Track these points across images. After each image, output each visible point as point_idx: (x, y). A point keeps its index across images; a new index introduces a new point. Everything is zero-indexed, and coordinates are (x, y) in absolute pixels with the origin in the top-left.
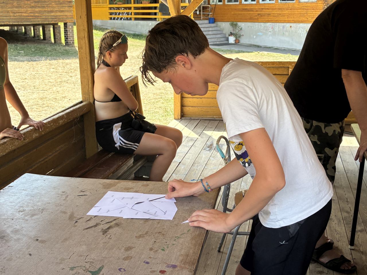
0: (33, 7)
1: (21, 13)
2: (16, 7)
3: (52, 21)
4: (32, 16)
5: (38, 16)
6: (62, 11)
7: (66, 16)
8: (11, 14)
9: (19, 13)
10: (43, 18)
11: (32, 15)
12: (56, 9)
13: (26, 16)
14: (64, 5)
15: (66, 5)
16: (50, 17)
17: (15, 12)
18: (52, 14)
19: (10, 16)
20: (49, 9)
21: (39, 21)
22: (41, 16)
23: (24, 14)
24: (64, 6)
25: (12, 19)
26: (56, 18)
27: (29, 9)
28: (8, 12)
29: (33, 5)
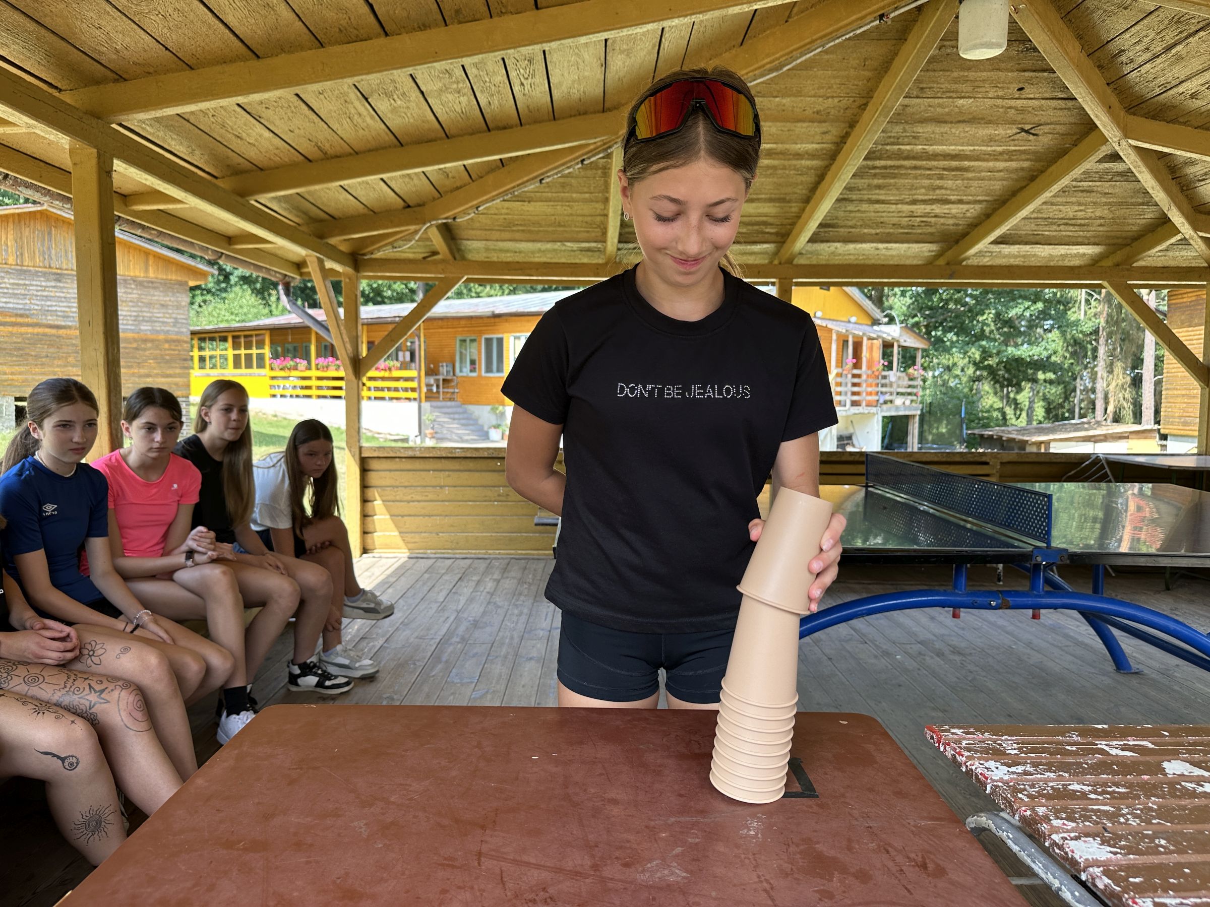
6: (169, 375)
14: (173, 365)
15: (177, 366)
24: (171, 367)
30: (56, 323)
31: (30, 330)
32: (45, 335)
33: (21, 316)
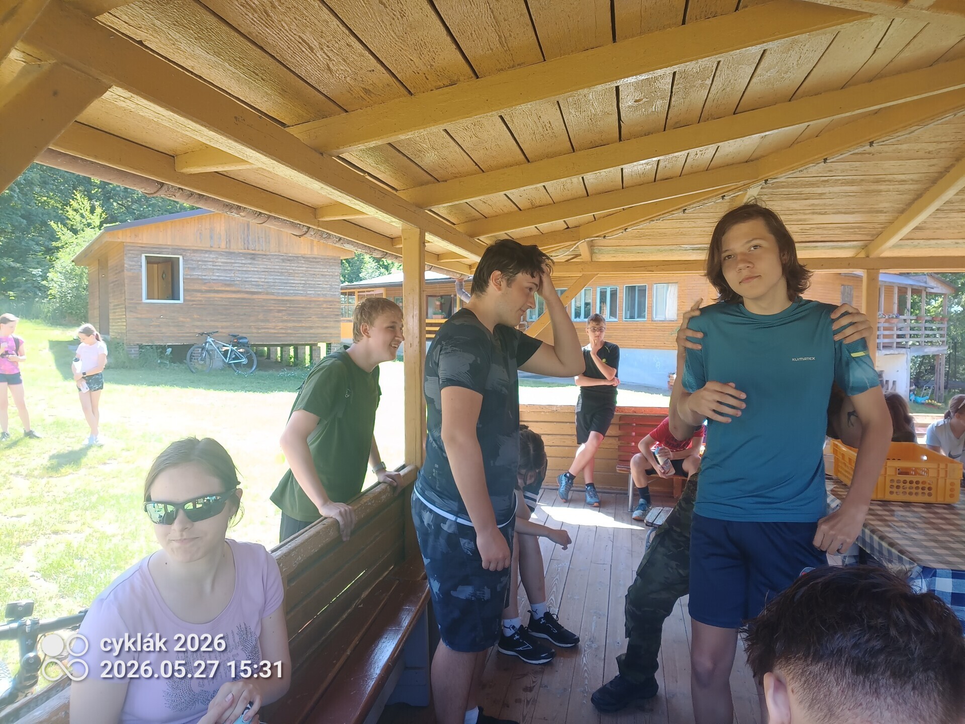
0: (285, 321)
1: (268, 328)
2: (262, 321)
3: (310, 341)
4: (283, 333)
5: (291, 334)
6: (326, 327)
7: (331, 334)
8: (255, 331)
9: (265, 328)
10: (298, 337)
11: (284, 331)
12: (317, 325)
13: (275, 333)
14: (329, 319)
15: (332, 320)
16: (307, 335)
17: (260, 327)
18: (311, 331)
19: (253, 333)
20: (307, 325)
21: (292, 340)
22: (295, 334)
23: (273, 331)
24: (327, 321)
25: (255, 337)
26: (316, 337)
27: (280, 324)
28: (250, 327)
29: (285, 318)
30: (251, 290)
31: (234, 296)
32: (244, 299)
33: (229, 285)
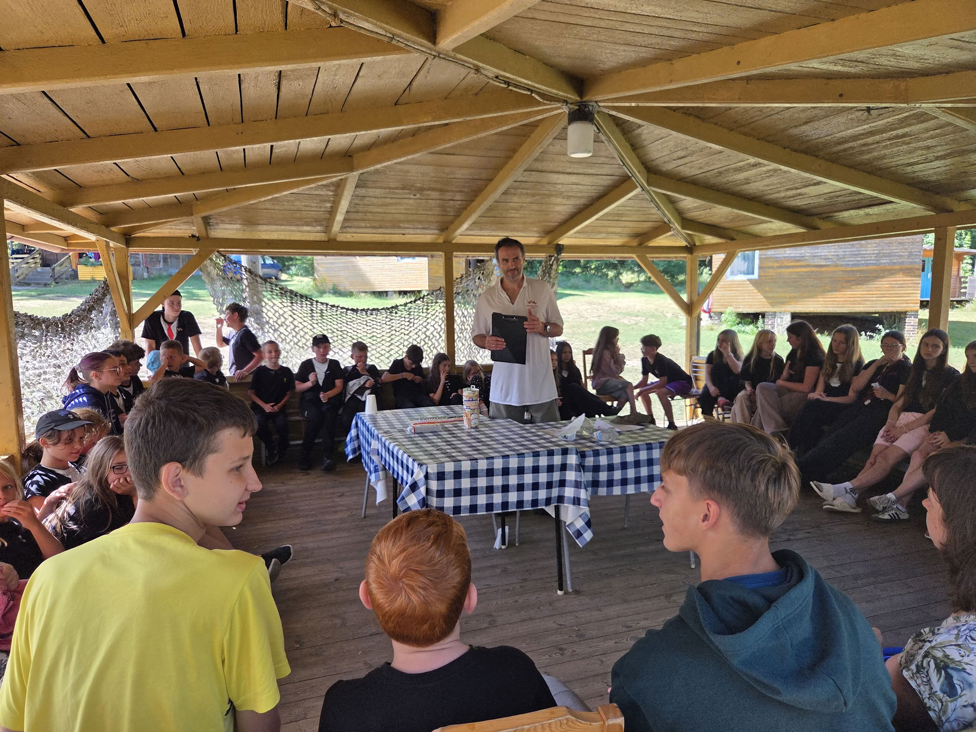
30: (820, 264)
31: (803, 269)
32: (812, 272)
33: (798, 261)
